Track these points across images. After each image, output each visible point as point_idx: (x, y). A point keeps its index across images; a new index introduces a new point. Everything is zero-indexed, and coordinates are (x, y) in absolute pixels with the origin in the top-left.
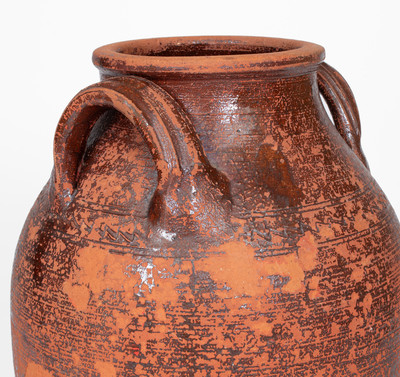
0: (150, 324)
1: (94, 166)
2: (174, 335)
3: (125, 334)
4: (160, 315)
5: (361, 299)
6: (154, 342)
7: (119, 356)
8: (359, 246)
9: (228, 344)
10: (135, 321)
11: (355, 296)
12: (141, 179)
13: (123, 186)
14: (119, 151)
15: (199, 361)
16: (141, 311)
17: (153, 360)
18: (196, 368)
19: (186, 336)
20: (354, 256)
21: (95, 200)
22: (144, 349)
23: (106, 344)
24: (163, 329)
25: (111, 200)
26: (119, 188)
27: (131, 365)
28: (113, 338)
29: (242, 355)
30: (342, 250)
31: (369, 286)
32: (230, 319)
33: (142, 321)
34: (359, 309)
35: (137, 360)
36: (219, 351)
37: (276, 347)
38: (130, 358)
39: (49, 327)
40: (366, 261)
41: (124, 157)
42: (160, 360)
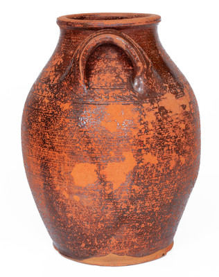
0: (147, 131)
2: (156, 134)
3: (137, 137)
4: (150, 127)
6: (149, 138)
7: (134, 147)
9: (174, 134)
10: (140, 131)
12: (123, 73)
13: (116, 77)
15: (166, 143)
16: (143, 126)
17: (148, 146)
18: (164, 146)
19: (160, 134)
21: (104, 85)
22: (145, 142)
23: (128, 144)
24: (152, 132)
25: (112, 84)
26: (114, 78)
27: (140, 150)
28: (131, 141)
29: (178, 138)
32: (174, 124)
33: (143, 131)
35: (142, 148)
36: (171, 138)
37: (186, 133)
38: (139, 147)
41: (110, 65)
42: (151, 145)
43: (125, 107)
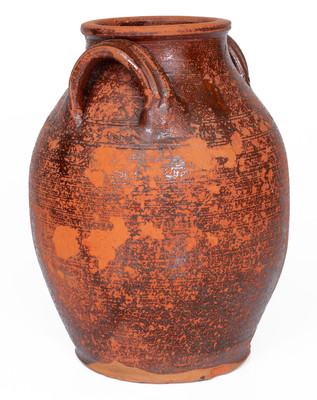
0: (146, 190)
1: (95, 99)
2: (161, 196)
3: (130, 198)
4: (153, 184)
5: (267, 173)
6: (149, 201)
7: (126, 212)
8: (264, 141)
9: (195, 200)
10: (137, 188)
11: (264, 170)
12: (131, 103)
13: (119, 109)
14: (112, 88)
15: (177, 211)
16: (140, 182)
17: (149, 212)
18: (175, 216)
19: (169, 196)
20: (262, 146)
21: (101, 118)
22: (142, 206)
23: (117, 206)
24: (154, 193)
25: (112, 117)
26: (116, 110)
27: (135, 217)
28: (122, 201)
29: (203, 206)
30: (255, 143)
31: (271, 165)
32: (196, 185)
33: (141, 189)
34: (266, 178)
35: (138, 213)
36: (188, 204)
38: (133, 212)
39: (75, 200)
40: (268, 150)
41: (117, 90)
42: (153, 212)
43: (119, 151)
